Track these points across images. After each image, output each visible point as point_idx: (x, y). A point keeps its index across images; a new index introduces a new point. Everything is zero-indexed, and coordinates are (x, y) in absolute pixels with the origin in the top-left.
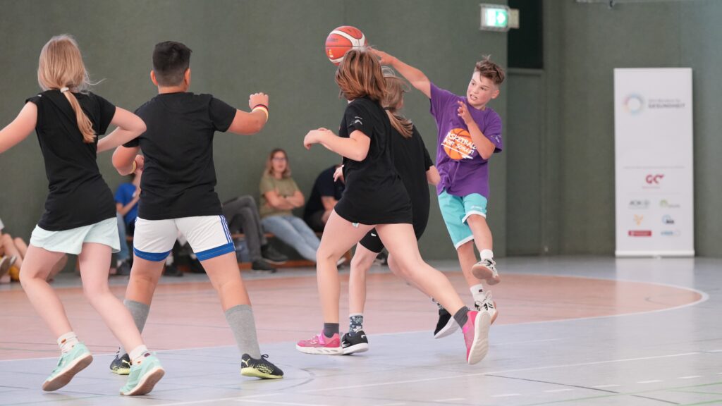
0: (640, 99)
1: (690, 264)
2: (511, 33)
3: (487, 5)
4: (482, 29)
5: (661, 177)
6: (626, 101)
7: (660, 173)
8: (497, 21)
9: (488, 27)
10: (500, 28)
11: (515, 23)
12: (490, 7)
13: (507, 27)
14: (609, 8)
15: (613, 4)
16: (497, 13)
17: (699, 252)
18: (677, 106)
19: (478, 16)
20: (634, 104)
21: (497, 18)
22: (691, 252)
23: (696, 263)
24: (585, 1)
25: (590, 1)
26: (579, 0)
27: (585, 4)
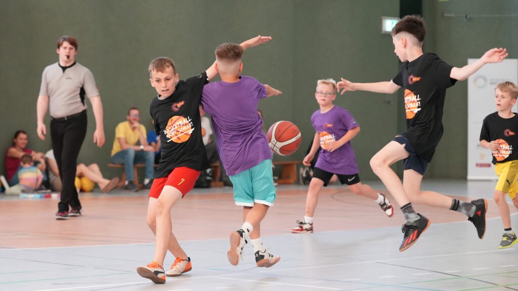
0: (485, 79)
3: (386, 18)
4: (383, 33)
9: (387, 32)
12: (388, 19)
14: (465, 20)
15: (468, 17)
16: (392, 22)
19: (380, 24)
20: (481, 82)
24: (449, 15)
25: (453, 15)
26: (446, 15)
27: (450, 18)
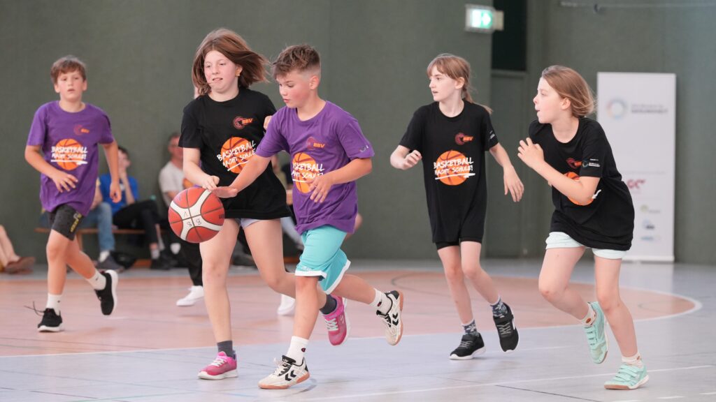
0: (624, 104)
1: (669, 270)
2: (496, 35)
3: (473, 6)
4: (467, 29)
5: (642, 182)
6: (609, 105)
7: (642, 178)
8: (482, 22)
9: (473, 29)
10: (484, 30)
11: (500, 25)
12: (475, 8)
13: (491, 28)
14: (594, 12)
15: (599, 8)
16: (482, 15)
17: (679, 258)
18: (660, 112)
19: (463, 17)
20: (617, 108)
21: (482, 19)
22: (671, 258)
23: (675, 269)
24: (569, 4)
25: (575, 5)
26: (563, 4)
27: (570, 8)
